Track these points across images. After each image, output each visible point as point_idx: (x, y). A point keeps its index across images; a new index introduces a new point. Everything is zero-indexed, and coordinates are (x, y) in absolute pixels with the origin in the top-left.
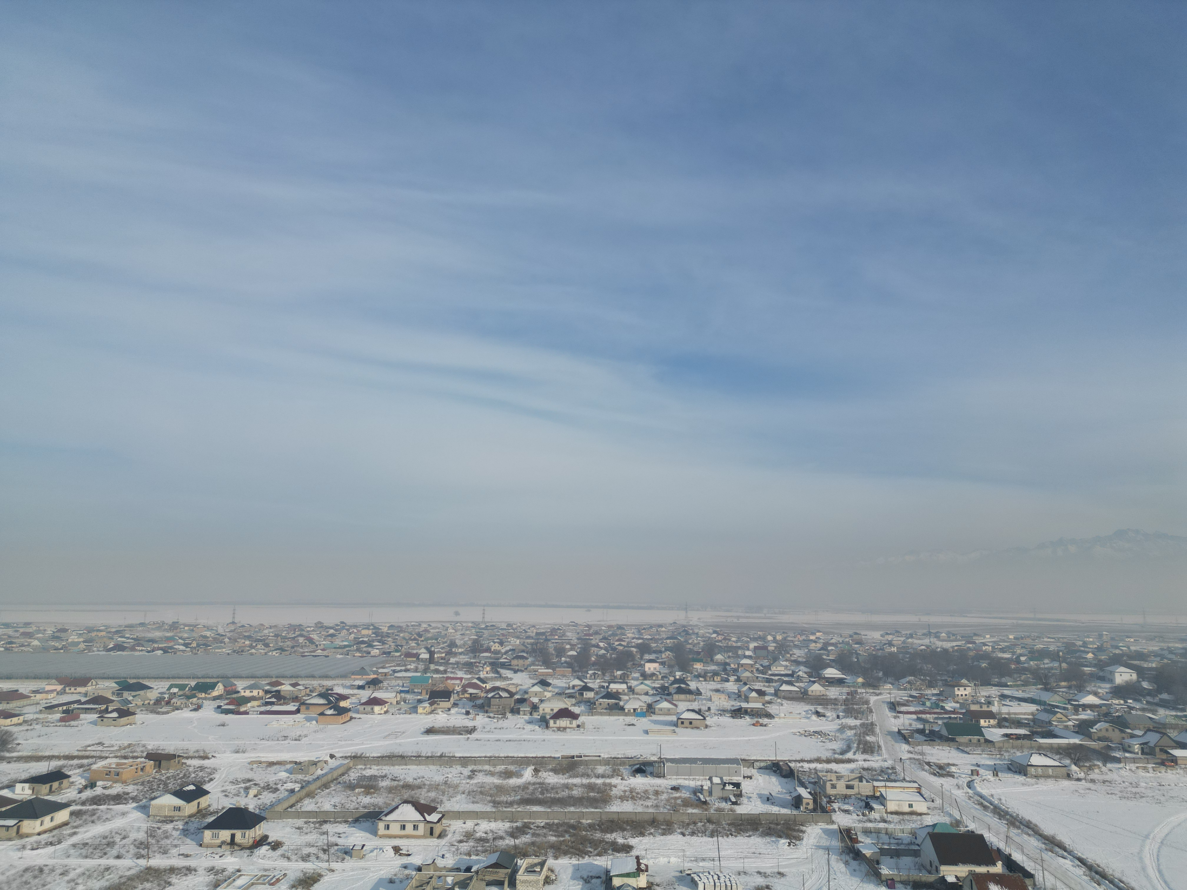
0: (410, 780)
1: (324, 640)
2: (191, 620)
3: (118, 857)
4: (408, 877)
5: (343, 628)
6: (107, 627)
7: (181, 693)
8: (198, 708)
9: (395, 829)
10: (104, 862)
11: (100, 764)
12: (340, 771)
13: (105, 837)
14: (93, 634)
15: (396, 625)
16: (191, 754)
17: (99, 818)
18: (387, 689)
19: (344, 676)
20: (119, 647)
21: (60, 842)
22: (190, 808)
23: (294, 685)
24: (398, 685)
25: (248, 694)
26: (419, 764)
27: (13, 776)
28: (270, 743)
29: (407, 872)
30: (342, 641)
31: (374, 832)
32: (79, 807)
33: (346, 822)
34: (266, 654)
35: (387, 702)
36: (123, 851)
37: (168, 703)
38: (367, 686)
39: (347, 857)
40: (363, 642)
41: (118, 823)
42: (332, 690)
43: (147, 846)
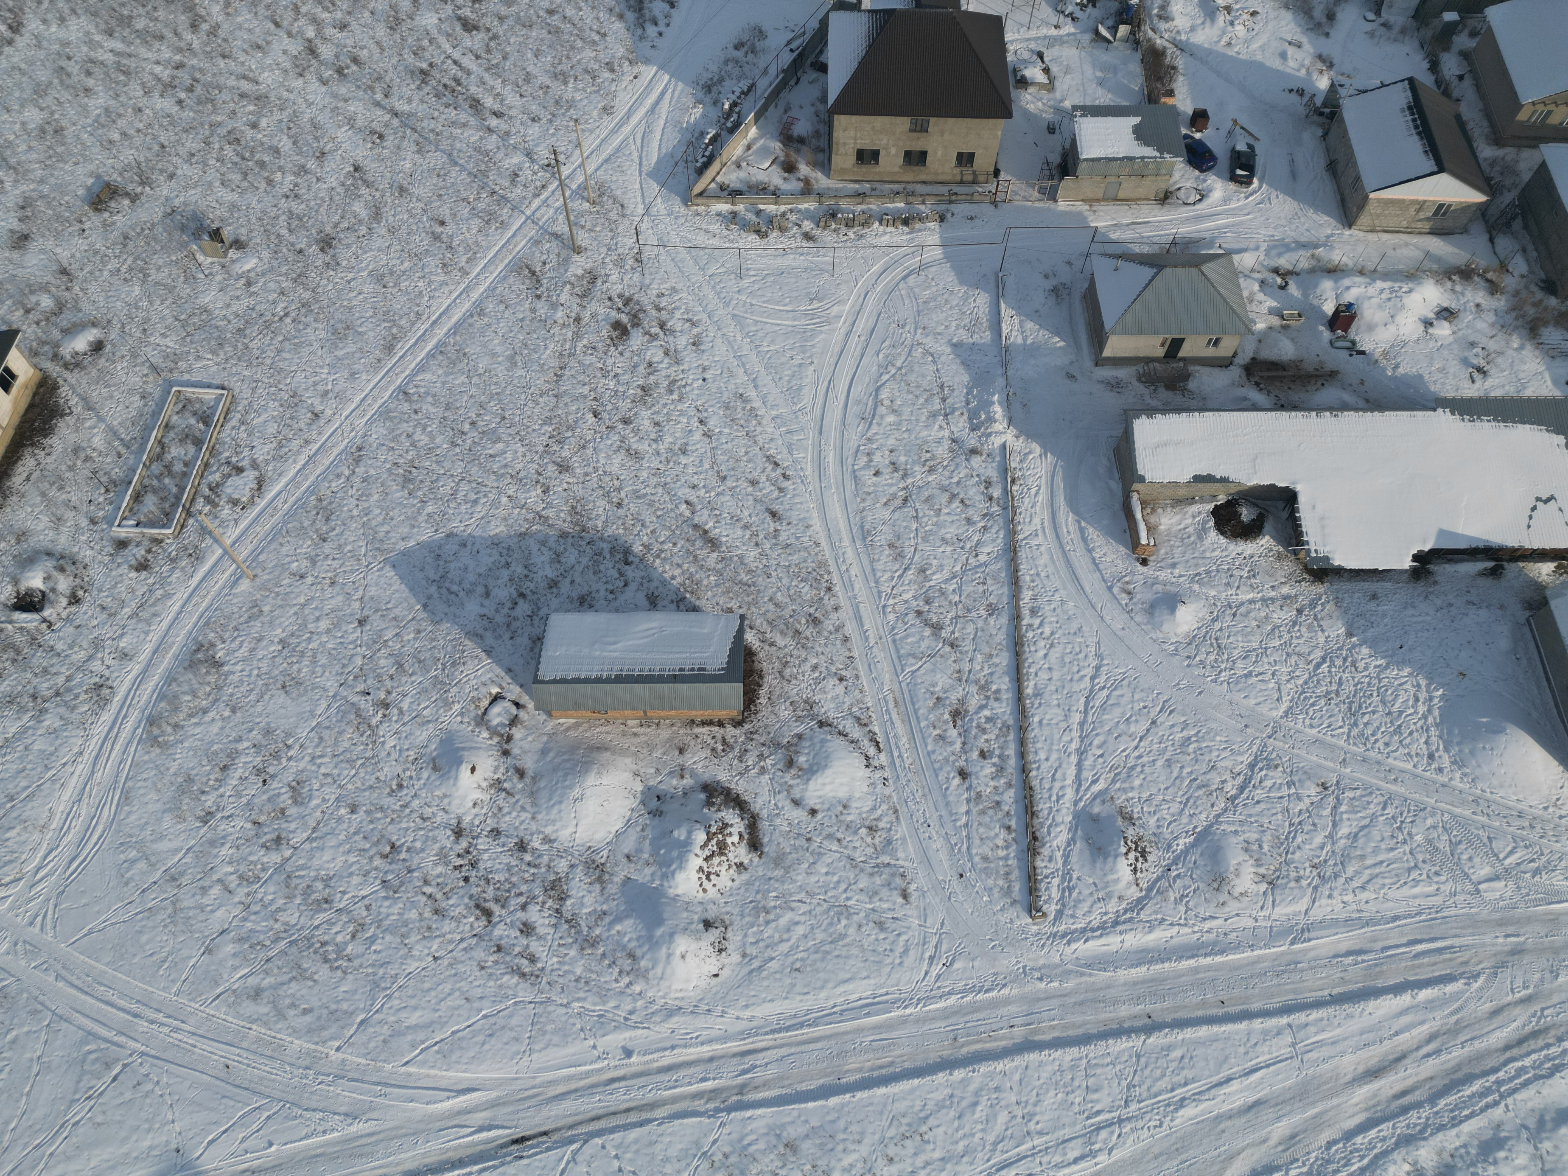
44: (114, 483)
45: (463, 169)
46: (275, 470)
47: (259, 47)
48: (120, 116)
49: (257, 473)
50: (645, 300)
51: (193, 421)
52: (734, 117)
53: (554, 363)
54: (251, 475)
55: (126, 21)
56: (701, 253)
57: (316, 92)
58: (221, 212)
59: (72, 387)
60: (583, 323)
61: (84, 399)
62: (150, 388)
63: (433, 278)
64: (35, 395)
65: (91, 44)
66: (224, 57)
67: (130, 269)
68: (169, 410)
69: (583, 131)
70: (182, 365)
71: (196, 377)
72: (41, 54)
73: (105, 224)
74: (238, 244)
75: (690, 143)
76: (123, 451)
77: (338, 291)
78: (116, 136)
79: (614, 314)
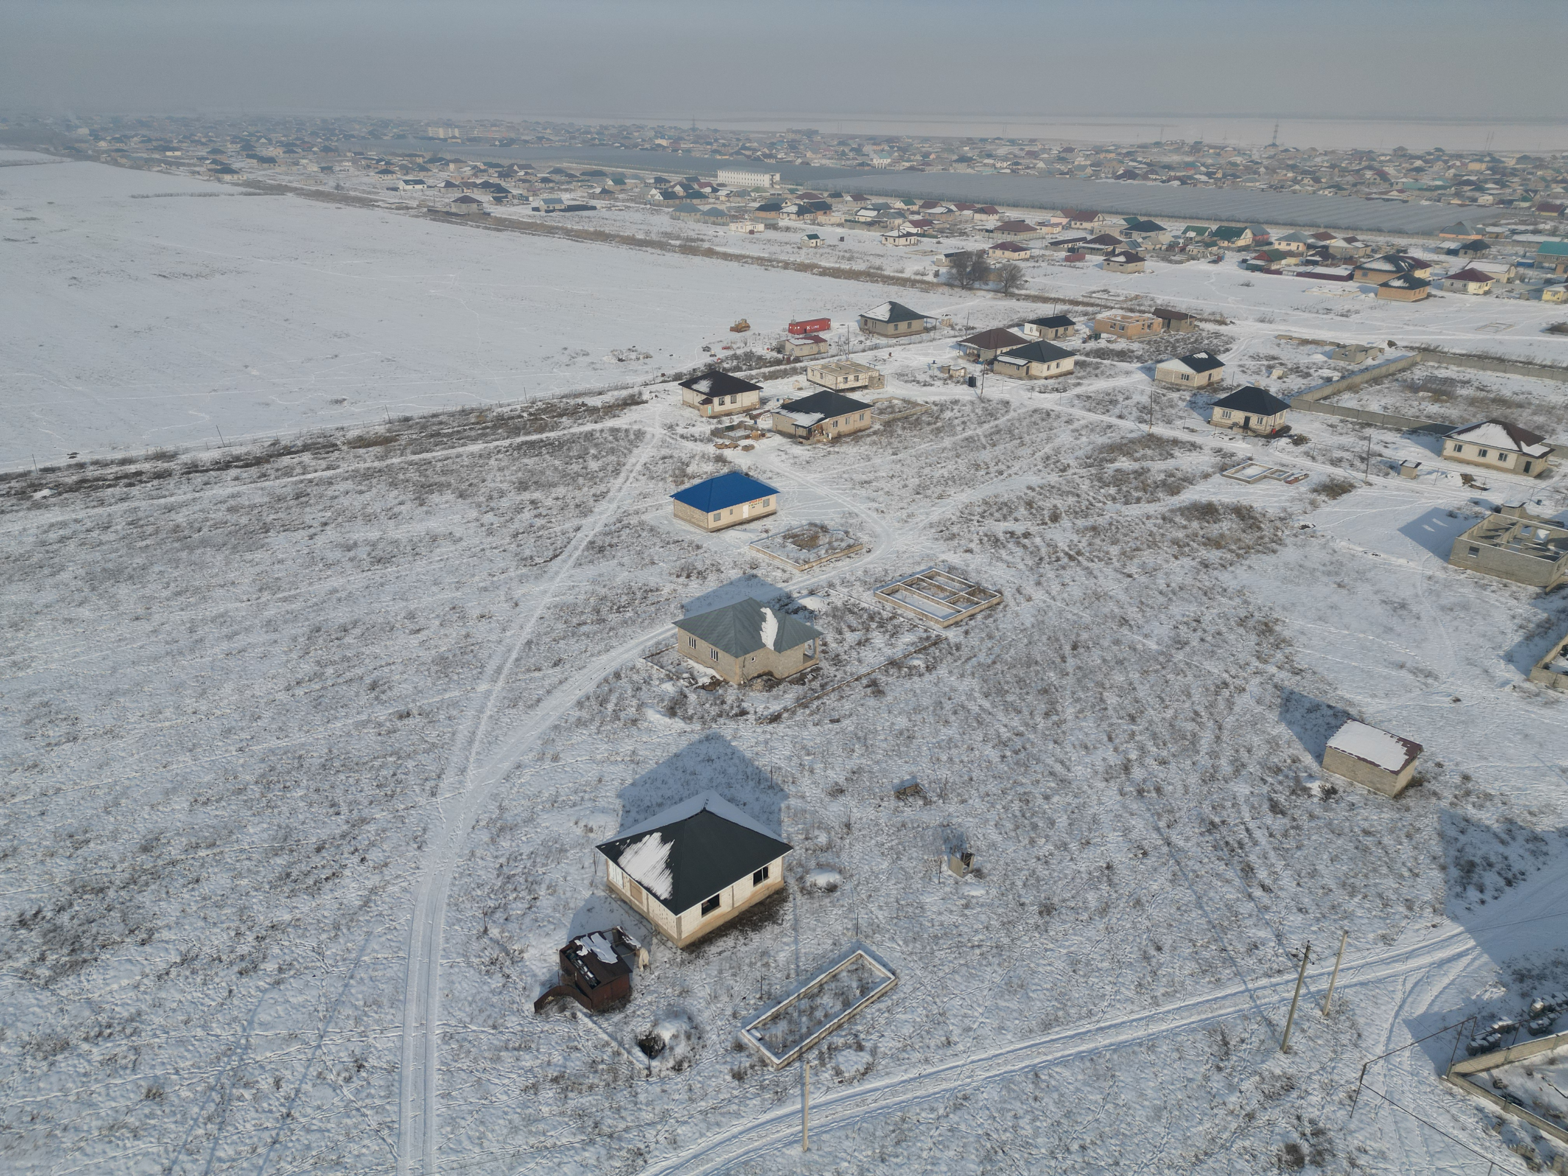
0: (1507, 393)
1: (1405, 176)
2: (1218, 141)
3: (1120, 417)
4: (1477, 516)
5: (1438, 158)
6: (1118, 147)
7: (1198, 238)
8: (1218, 260)
9: (1469, 452)
10: (1107, 419)
11: (1104, 315)
12: (1400, 365)
13: (1108, 394)
14: (1102, 156)
15: (1533, 155)
16: (1205, 316)
17: (1102, 373)
18: (1495, 258)
19: (1427, 233)
20: (1130, 174)
21: (1065, 391)
22: (1200, 379)
23: (1349, 240)
24: (1516, 254)
25: (1283, 247)
26: (1528, 373)
27: (1023, 315)
28: (1306, 315)
29: (1477, 509)
30: (1434, 179)
31: (1438, 451)
32: (1083, 358)
33: (1398, 430)
34: (1314, 192)
35: (1490, 278)
36: (1125, 412)
37: (1183, 250)
38: (1462, 252)
39: (1392, 473)
40: (1468, 183)
41: (1121, 382)
42: (1405, 252)
43: (1150, 412)
44: (769, 994)
45: (1205, 914)
46: (886, 1067)
47: (1086, 747)
48: (956, 746)
49: (871, 1060)
50: (1340, 1144)
51: (855, 984)
52: (1544, 1021)
53: (1202, 1144)
54: (866, 1057)
55: (1002, 692)
56: (1438, 1137)
57: (1111, 798)
58: (982, 844)
59: (795, 906)
60: (1255, 1123)
61: (796, 920)
62: (844, 940)
63: (1123, 990)
64: (769, 897)
65: (970, 696)
66: (1055, 742)
67: (891, 848)
68: (846, 964)
69: (1350, 945)
70: (878, 937)
71: (880, 953)
72: (934, 689)
73: (896, 810)
74: (978, 873)
75: (1472, 1017)
76: (793, 975)
77: (1033, 952)
78: (944, 758)
79: (1295, 1136)
